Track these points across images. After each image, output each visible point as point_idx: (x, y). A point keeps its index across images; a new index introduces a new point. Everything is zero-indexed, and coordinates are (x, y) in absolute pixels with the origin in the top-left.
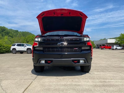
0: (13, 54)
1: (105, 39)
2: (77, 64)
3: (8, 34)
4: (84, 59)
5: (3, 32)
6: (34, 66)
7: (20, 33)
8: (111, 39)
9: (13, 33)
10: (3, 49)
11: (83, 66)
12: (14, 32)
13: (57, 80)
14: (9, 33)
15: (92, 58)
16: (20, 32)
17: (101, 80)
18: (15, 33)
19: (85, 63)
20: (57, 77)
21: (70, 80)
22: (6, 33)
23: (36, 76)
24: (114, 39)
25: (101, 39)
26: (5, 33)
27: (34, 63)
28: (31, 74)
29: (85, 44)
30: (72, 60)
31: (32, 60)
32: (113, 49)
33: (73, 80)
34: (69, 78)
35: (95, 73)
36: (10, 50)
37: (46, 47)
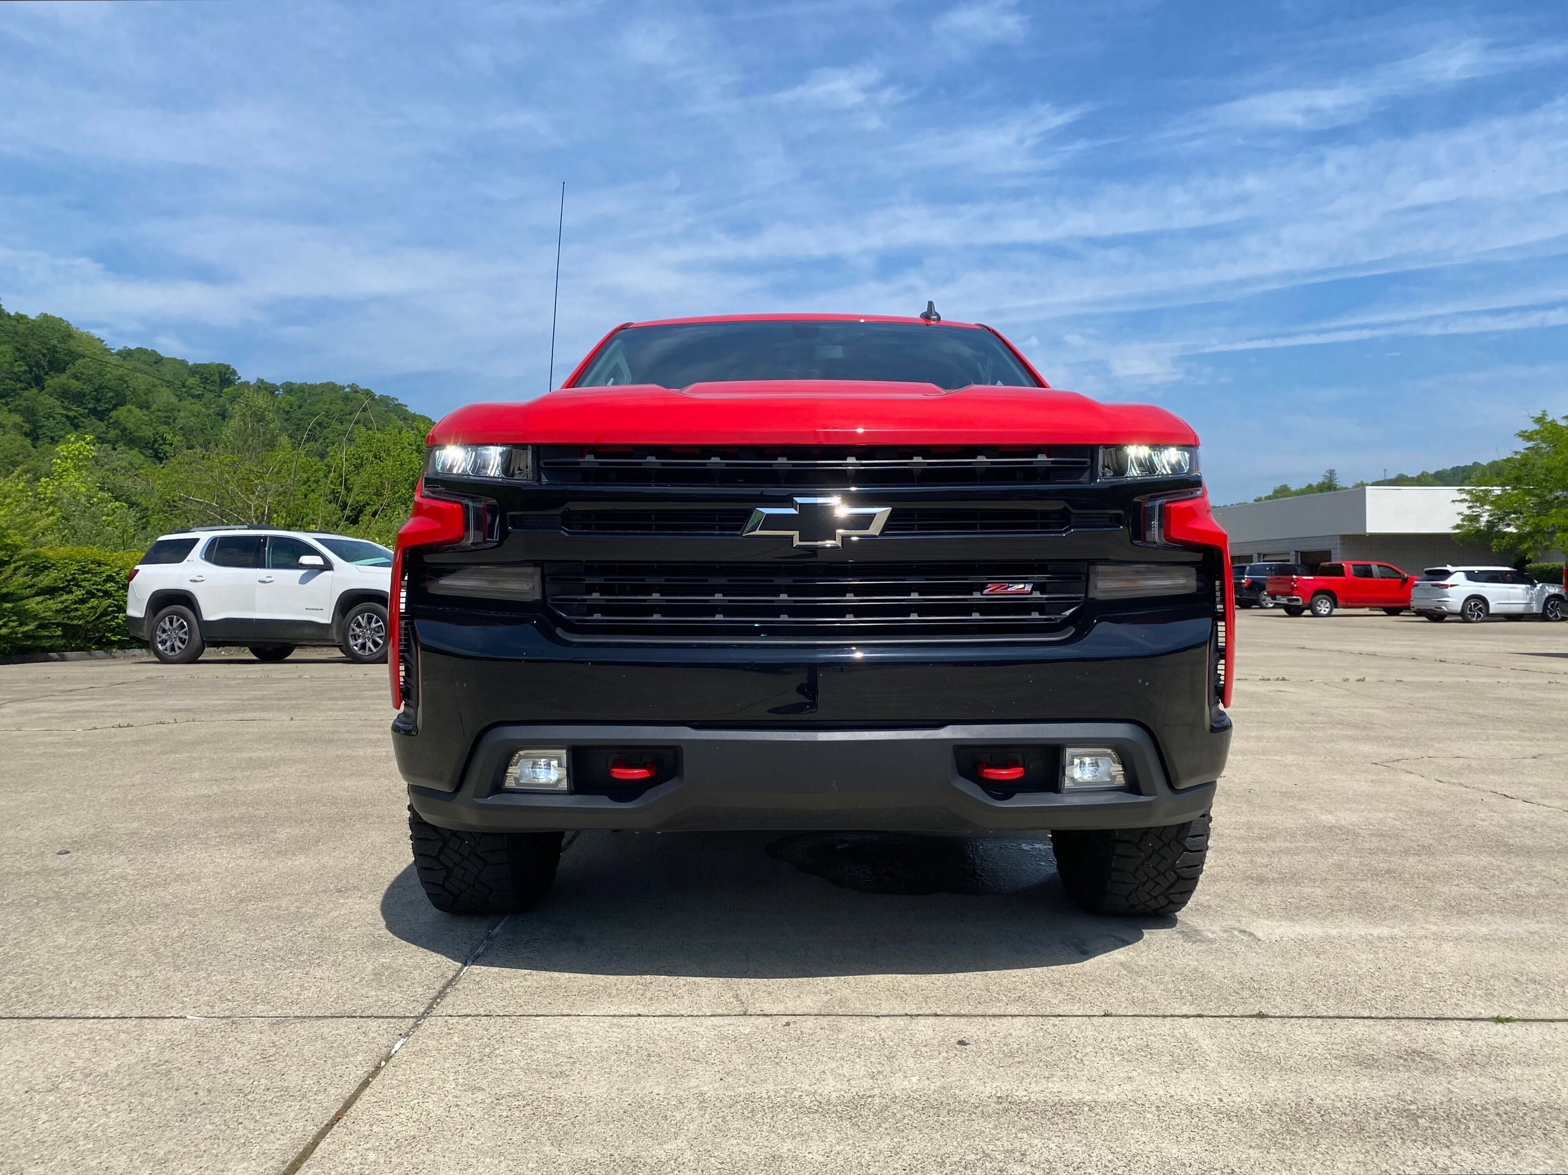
0: (164, 660)
1: (1328, 486)
2: (1021, 801)
3: (101, 415)
4: (1120, 731)
5: (38, 382)
6: (416, 823)
7: (261, 401)
8: (1401, 481)
9: (165, 396)
10: (33, 604)
11: (1105, 837)
12: (183, 391)
13: (746, 1026)
14: (120, 402)
15: (1222, 727)
16: (263, 387)
17: (1360, 1028)
18: (198, 407)
19: (1132, 786)
20: (745, 986)
21: (924, 1028)
22: (78, 398)
23: (448, 965)
24: (1451, 492)
25: (1282, 492)
26: (64, 394)
27: (414, 790)
28: (377, 945)
29: (1139, 532)
30: (960, 748)
31: (388, 748)
32: (1437, 616)
33: (970, 1029)
34: (902, 996)
35: (1263, 928)
36: (122, 609)
37: (591, 568)
